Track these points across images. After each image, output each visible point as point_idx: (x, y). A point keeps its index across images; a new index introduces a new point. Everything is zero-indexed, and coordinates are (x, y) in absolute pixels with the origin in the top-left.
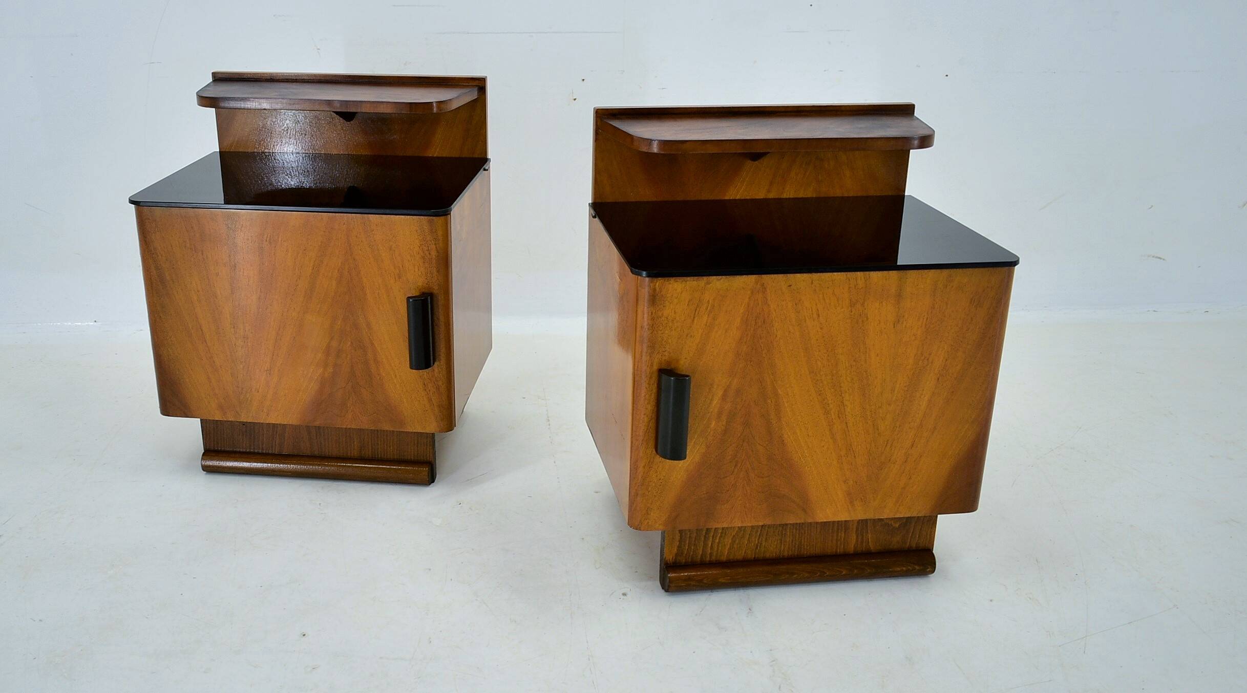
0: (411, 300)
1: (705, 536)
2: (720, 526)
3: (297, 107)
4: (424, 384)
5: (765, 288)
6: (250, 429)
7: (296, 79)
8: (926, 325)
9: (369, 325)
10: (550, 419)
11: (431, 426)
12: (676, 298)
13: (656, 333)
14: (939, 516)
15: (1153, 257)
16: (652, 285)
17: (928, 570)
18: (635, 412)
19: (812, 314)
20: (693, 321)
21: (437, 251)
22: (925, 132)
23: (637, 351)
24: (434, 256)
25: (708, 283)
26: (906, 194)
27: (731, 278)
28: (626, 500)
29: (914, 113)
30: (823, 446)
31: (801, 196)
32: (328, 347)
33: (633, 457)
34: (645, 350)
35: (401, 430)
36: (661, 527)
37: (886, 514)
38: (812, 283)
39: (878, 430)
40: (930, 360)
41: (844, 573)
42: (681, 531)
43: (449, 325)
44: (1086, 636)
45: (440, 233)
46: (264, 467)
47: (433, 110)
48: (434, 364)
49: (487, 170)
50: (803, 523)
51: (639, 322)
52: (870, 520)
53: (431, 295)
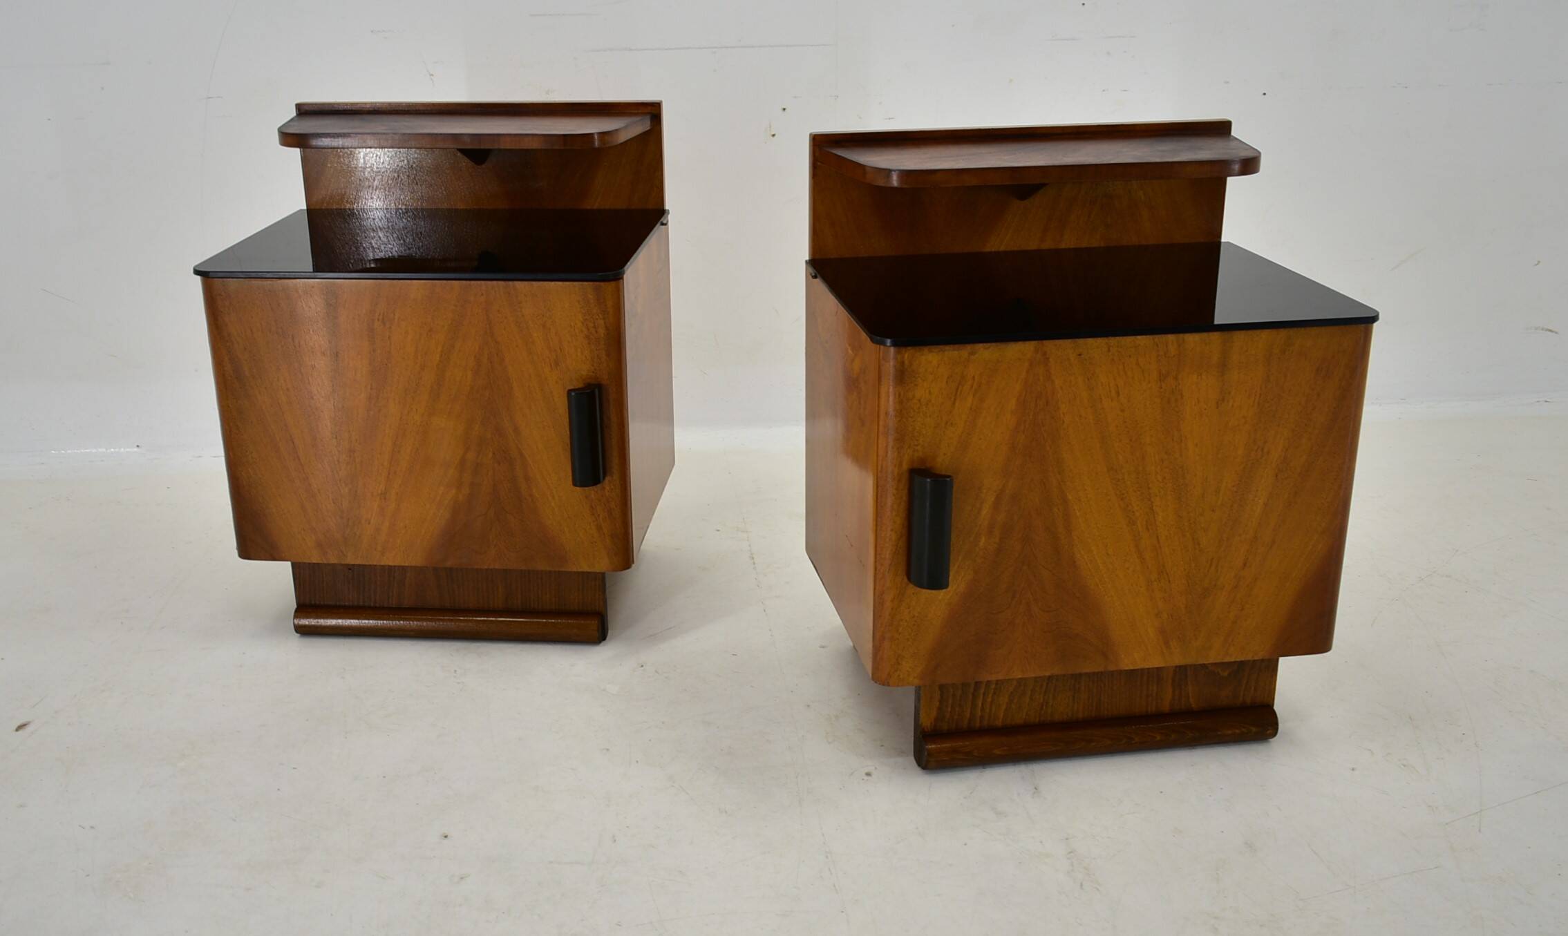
0: (573, 394)
1: (973, 695)
2: (993, 678)
3: (413, 144)
4: (592, 507)
5: (1048, 359)
6: (357, 573)
7: (408, 111)
8: (1259, 403)
9: (516, 429)
10: (754, 556)
11: (601, 564)
12: (932, 374)
13: (905, 420)
14: (1281, 660)
15: (1542, 329)
16: (899, 357)
17: (1268, 732)
18: (879, 528)
19: (1110, 392)
20: (954, 403)
21: (606, 327)
22: (1250, 154)
23: (880, 446)
24: (602, 335)
25: (972, 353)
26: (1224, 239)
27: (1002, 346)
28: (868, 646)
29: (1230, 133)
30: (1128, 569)
31: (1084, 245)
32: (463, 461)
33: (877, 588)
34: (891, 444)
35: (561, 570)
36: (917, 682)
37: (1213, 657)
38: (1109, 351)
39: (1199, 544)
40: (1265, 450)
41: (1158, 738)
42: (942, 687)
43: (623, 427)
44: (1481, 810)
45: (610, 303)
46: (377, 626)
47: (593, 142)
48: (604, 478)
49: (666, 224)
50: (1102, 672)
51: (882, 407)
52: (1191, 666)
53: (600, 386)
